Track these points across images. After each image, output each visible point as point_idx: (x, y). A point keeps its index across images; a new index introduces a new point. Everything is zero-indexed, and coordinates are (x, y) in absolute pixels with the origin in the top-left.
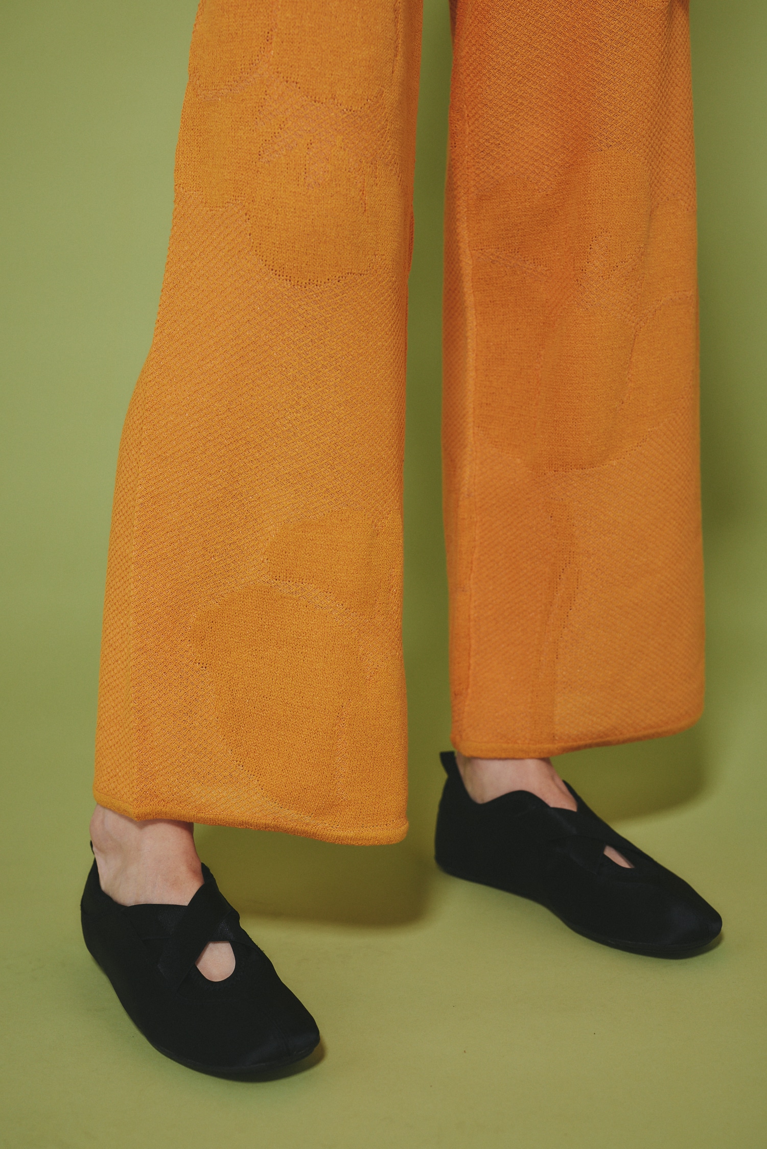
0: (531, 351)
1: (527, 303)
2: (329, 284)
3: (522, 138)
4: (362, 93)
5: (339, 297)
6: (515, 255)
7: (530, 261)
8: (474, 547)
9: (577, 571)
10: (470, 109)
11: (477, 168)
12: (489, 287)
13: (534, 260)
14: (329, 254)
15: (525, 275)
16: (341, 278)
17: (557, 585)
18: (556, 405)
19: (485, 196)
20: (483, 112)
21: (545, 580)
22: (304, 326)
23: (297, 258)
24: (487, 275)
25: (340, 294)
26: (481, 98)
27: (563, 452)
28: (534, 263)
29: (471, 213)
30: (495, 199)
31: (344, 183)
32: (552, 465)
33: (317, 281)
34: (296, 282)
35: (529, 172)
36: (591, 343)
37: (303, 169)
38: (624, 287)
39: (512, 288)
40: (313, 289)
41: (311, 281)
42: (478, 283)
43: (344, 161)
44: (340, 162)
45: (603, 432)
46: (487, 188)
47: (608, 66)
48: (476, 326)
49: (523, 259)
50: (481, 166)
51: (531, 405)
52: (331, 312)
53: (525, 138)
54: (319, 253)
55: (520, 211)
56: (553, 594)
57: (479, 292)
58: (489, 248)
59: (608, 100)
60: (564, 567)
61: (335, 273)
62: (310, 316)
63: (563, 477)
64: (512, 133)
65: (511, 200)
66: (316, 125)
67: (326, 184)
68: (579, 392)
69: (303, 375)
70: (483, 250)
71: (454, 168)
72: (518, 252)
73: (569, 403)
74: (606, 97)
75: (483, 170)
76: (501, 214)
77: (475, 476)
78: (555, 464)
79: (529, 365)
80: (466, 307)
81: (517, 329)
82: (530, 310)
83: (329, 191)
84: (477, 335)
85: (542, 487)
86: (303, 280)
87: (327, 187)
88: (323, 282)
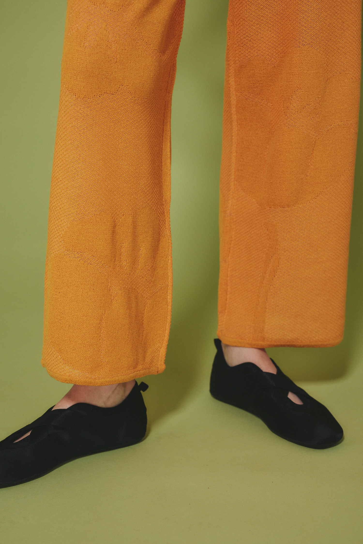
0: (263, 145)
1: (262, 121)
2: (95, 98)
3: (263, 38)
4: (120, 2)
5: (100, 105)
6: (258, 96)
7: (265, 100)
8: (231, 241)
9: (278, 258)
10: (237, 21)
11: (240, 51)
12: (244, 112)
13: (267, 99)
14: (95, 83)
15: (262, 107)
16: (101, 95)
17: (268, 264)
18: (271, 175)
19: (243, 65)
20: (243, 23)
21: (263, 261)
22: (82, 119)
23: (79, 84)
24: (243, 105)
25: (100, 103)
26: (242, 16)
27: (274, 199)
28: (267, 101)
29: (236, 74)
30: (248, 68)
31: (104, 47)
32: (269, 204)
33: (89, 96)
34: (78, 96)
35: (266, 55)
36: (290, 145)
37: (84, 38)
38: (309, 117)
39: (255, 113)
40: (87, 100)
41: (86, 96)
42: (239, 109)
43: (106, 36)
44: (103, 37)
45: (295, 190)
46: (244, 62)
47: (305, 3)
48: (237, 130)
49: (261, 99)
50: (241, 50)
51: (261, 173)
52: (96, 112)
53: (264, 37)
54: (89, 82)
55: (261, 74)
56: (266, 268)
57: (239, 114)
58: (245, 92)
59: (304, 21)
60: (272, 255)
61: (98, 92)
62: (85, 114)
63: (273, 210)
64: (257, 35)
65: (256, 69)
66: (93, 17)
67: (95, 47)
68: (283, 169)
69: (82, 145)
70: (242, 93)
71: (229, 50)
72: (259, 95)
73: (278, 174)
74: (304, 19)
75: (242, 52)
76: (251, 76)
77: (234, 205)
78: (270, 204)
79: (261, 152)
80: (232, 121)
81: (257, 134)
82: (264, 125)
83: (96, 51)
84: (237, 135)
85: (264, 215)
86: (82, 96)
87: (95, 49)
88: (92, 97)
